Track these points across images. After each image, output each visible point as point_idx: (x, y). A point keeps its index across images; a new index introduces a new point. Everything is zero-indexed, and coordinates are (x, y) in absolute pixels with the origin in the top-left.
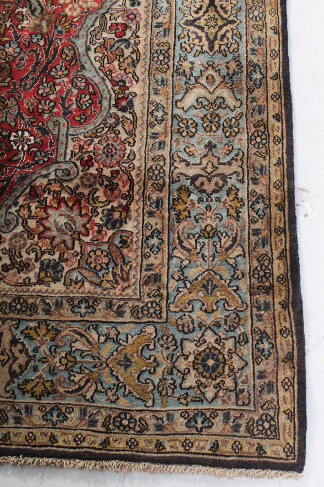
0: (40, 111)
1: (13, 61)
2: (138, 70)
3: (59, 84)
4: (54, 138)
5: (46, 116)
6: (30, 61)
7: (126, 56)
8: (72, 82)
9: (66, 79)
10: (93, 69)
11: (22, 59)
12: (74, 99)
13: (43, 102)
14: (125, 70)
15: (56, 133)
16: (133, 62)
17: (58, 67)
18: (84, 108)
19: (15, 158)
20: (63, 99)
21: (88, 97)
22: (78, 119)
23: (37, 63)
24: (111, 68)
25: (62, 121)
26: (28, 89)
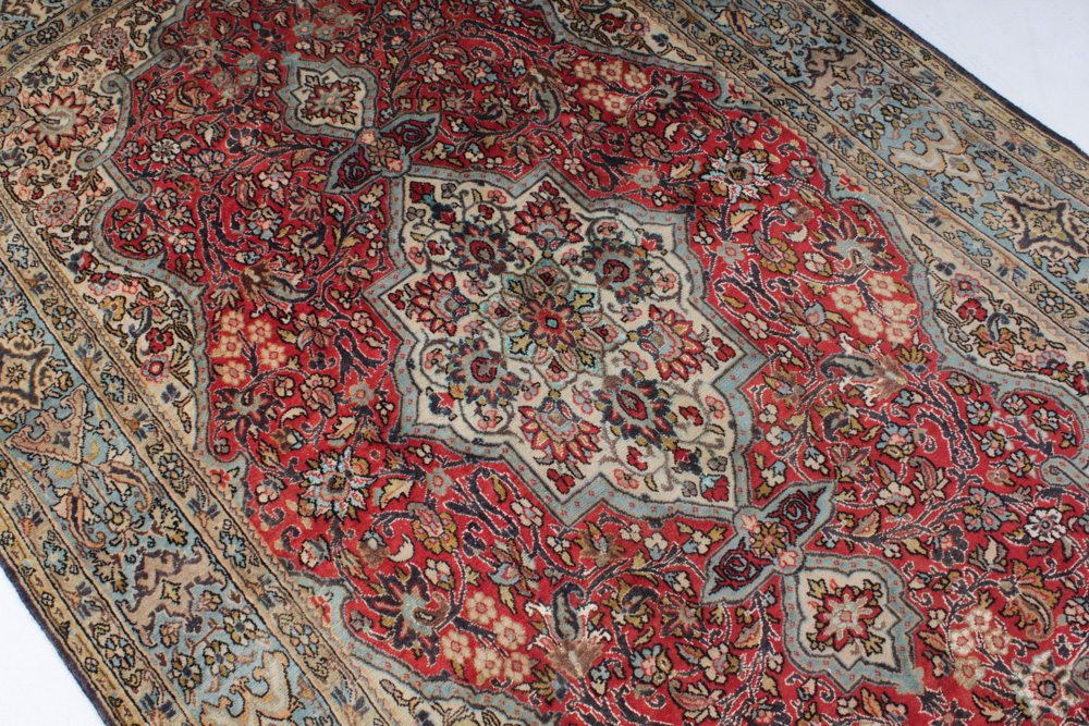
0: (1020, 474)
1: (916, 447)
2: (1050, 335)
3: (997, 426)
4: (1074, 489)
5: (1032, 473)
6: (933, 431)
7: (1017, 332)
8: (1006, 411)
9: (996, 414)
10: (1006, 377)
11: (922, 438)
12: (1033, 426)
13: (1009, 461)
14: (1036, 347)
15: (1067, 482)
16: (1033, 332)
17: (971, 408)
18: (1055, 426)
19: (1068, 553)
20: (1024, 438)
21: (1043, 411)
22: (1066, 444)
23: (944, 425)
24: (1021, 358)
25: (1055, 462)
26: (974, 463)
